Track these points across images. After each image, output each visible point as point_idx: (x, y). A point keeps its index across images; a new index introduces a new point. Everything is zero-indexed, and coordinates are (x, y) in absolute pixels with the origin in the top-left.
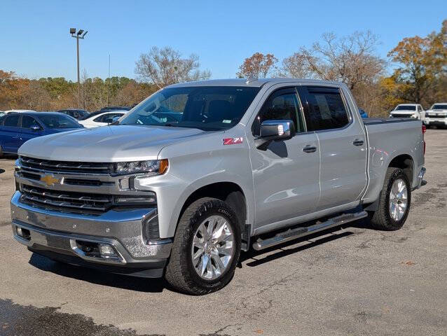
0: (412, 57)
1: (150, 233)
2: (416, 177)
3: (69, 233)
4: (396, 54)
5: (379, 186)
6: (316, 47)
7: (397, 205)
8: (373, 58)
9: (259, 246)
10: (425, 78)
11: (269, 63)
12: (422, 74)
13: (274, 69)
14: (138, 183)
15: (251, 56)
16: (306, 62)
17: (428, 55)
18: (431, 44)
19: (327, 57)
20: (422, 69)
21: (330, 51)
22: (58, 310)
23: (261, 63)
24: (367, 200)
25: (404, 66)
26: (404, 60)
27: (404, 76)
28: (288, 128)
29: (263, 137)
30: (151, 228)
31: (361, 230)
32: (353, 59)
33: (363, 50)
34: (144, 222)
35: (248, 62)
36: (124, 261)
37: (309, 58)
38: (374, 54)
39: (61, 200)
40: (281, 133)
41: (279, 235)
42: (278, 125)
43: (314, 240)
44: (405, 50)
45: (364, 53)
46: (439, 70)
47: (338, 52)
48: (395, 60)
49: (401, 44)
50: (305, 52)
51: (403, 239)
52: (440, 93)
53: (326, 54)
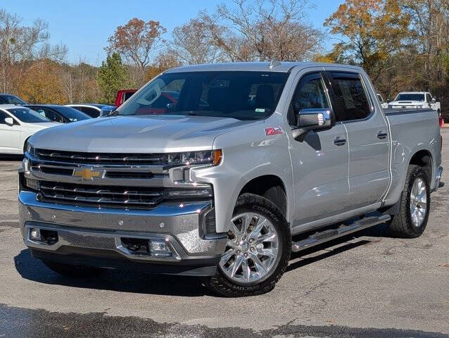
0: (358, 27)
1: (207, 227)
2: (435, 177)
3: (114, 231)
4: (336, 22)
5: (401, 186)
6: (222, 11)
7: (416, 208)
8: (302, 28)
9: (297, 247)
10: (375, 57)
11: (153, 34)
12: (372, 51)
13: (160, 43)
14: (194, 175)
15: (127, 23)
16: (208, 33)
17: (380, 23)
18: (385, 8)
19: (238, 26)
20: (373, 44)
21: (241, 17)
22: (106, 314)
23: (141, 34)
24: (388, 202)
25: (347, 40)
26: (347, 30)
27: (348, 53)
28: (328, 117)
29: (300, 127)
30: (207, 221)
31: (376, 239)
32: (275, 29)
33: (288, 17)
34: (201, 216)
35: (121, 32)
36: (178, 258)
37: (212, 27)
38: (304, 22)
39: (99, 196)
40: (321, 123)
41: (312, 236)
42: (317, 114)
43: (332, 249)
44: (348, 16)
45: (291, 21)
46: (397, 45)
47: (254, 19)
48: (335, 30)
49: (342, 7)
50: (207, 18)
51: (427, 245)
52: (399, 77)
53: (237, 22)
